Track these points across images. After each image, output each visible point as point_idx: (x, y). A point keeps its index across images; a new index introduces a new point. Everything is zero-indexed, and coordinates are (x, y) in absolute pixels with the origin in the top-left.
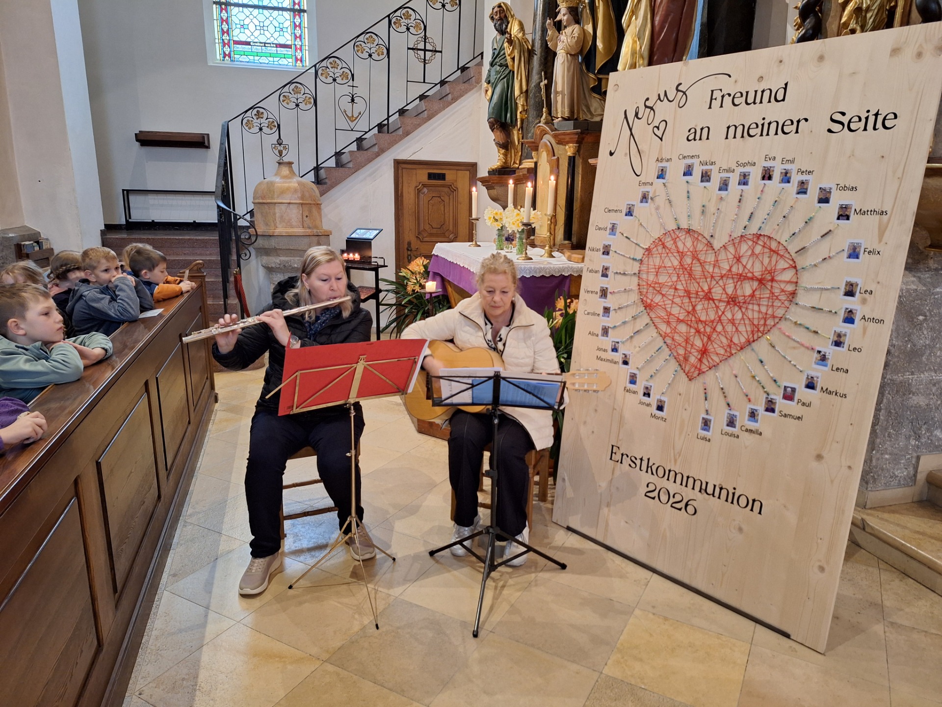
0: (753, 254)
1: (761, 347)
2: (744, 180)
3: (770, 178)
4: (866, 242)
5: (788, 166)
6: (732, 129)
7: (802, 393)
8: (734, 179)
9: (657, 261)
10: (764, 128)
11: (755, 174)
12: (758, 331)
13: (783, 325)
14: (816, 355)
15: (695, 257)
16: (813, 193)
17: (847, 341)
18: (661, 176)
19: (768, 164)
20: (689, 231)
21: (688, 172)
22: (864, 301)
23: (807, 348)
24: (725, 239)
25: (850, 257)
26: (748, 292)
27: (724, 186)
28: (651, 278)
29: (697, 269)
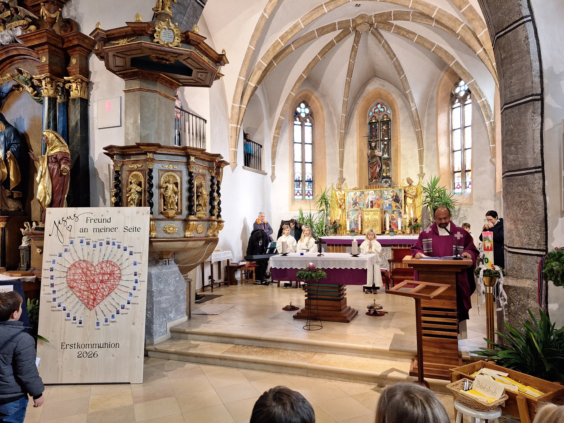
0: (107, 266)
1: (113, 294)
2: (101, 244)
3: (109, 244)
4: (138, 261)
5: (114, 241)
6: (95, 230)
7: (127, 306)
8: (98, 245)
9: (73, 271)
10: (105, 230)
11: (104, 243)
12: (111, 290)
13: (119, 287)
14: (129, 294)
15: (87, 269)
16: (122, 248)
17: (137, 288)
18: (72, 243)
19: (108, 240)
20: (84, 261)
21: (82, 242)
22: (139, 277)
23: (126, 292)
24: (97, 263)
25: (134, 265)
26: (107, 278)
27: (95, 246)
28: (72, 277)
29: (89, 272)
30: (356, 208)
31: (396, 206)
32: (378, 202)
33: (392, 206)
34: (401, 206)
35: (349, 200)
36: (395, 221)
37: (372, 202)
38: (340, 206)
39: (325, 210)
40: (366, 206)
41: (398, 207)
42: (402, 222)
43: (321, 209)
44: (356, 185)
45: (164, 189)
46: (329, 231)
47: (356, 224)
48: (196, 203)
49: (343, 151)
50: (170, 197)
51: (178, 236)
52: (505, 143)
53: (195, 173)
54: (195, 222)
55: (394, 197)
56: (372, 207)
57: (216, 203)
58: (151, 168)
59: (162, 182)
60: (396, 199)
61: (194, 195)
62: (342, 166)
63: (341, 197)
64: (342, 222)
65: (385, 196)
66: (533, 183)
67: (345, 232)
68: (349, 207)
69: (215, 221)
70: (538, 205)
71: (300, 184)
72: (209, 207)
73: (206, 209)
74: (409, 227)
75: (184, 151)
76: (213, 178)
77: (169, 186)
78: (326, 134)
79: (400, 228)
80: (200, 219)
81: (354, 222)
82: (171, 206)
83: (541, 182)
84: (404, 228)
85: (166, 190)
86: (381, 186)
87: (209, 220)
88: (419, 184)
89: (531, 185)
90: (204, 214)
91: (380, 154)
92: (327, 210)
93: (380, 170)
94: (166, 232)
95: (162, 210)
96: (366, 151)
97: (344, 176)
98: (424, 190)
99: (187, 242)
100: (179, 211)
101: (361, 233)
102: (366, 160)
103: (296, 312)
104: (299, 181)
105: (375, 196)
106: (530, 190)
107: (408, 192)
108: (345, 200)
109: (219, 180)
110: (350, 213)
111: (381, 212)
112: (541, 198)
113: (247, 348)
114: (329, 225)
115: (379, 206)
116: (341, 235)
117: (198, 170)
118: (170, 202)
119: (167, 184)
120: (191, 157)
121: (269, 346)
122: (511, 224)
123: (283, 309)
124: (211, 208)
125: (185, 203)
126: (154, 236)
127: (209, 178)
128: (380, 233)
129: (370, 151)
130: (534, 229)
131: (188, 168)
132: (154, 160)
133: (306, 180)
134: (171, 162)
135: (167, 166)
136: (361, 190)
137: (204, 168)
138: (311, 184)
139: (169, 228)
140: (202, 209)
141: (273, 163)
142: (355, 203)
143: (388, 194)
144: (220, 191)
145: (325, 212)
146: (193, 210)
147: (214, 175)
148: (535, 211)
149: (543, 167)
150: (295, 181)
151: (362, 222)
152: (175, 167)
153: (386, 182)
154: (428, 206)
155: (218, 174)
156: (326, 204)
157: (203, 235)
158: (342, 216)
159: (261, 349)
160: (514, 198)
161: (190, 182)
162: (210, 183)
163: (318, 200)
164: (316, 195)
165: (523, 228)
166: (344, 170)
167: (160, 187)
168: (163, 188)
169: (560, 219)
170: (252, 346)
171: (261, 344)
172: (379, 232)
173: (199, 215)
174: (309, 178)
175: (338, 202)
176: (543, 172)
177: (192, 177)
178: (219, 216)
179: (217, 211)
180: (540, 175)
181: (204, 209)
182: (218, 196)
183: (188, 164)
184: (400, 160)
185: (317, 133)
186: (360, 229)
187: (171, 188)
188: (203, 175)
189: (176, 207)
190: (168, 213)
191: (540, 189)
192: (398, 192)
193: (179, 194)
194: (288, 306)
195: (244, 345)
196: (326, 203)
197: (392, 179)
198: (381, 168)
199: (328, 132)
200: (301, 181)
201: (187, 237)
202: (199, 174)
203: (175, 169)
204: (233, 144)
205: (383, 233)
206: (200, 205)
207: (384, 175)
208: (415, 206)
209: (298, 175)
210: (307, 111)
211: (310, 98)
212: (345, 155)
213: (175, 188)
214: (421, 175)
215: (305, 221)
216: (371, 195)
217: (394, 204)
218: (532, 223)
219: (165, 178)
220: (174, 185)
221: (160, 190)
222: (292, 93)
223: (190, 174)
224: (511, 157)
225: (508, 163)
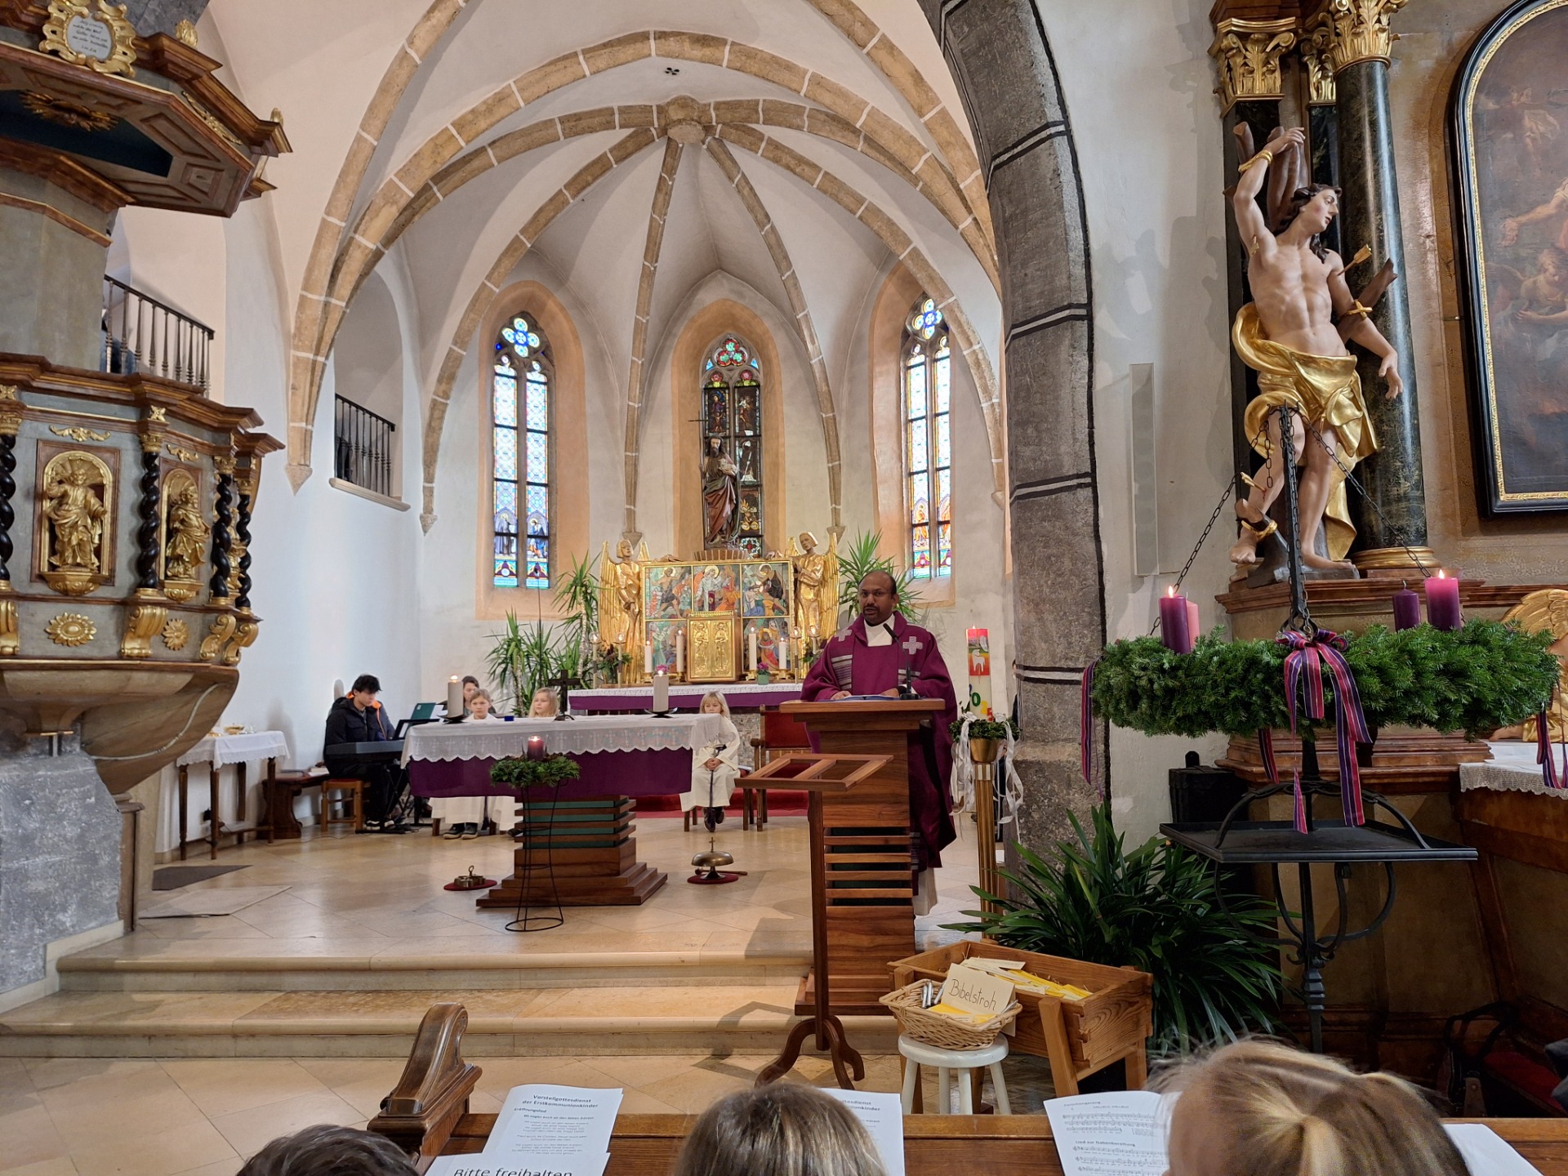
30: (670, 610)
31: (774, 608)
32: (728, 594)
33: (763, 606)
34: (787, 608)
35: (653, 588)
36: (771, 647)
37: (711, 595)
38: (628, 607)
39: (585, 617)
40: (695, 606)
41: (778, 608)
42: (789, 650)
43: (572, 614)
44: (671, 550)
45: (55, 502)
46: (594, 677)
47: (671, 656)
48: (164, 551)
49: (636, 459)
50: (74, 526)
51: (95, 653)
52: (1015, 419)
53: (166, 461)
54: (158, 611)
55: (770, 583)
56: (712, 607)
57: (234, 562)
58: (10, 432)
59: (47, 480)
60: (775, 589)
61: (157, 526)
62: (632, 497)
63: (630, 582)
64: (631, 650)
65: (746, 580)
66: (1074, 512)
67: (638, 677)
68: (653, 608)
69: (226, 611)
70: (1085, 563)
71: (510, 542)
72: (208, 570)
73: (198, 573)
74: (805, 661)
75: (130, 386)
76: (225, 479)
77: (71, 493)
78: (588, 409)
79: (783, 665)
80: (174, 604)
81: (664, 649)
82: (74, 557)
83: (1091, 510)
84: (792, 664)
85: (60, 504)
86: (736, 552)
87: (206, 610)
88: (829, 551)
89: (1070, 517)
90: (191, 587)
91: (735, 469)
92: (589, 617)
93: (735, 511)
94: (54, 637)
95: (45, 568)
96: (699, 460)
97: (640, 526)
98: (842, 566)
99: (128, 673)
100: (105, 573)
101: (683, 681)
102: (697, 483)
103: (486, 891)
104: (509, 535)
105: (720, 579)
106: (1067, 528)
107: (803, 571)
108: (639, 589)
109: (247, 493)
110: (655, 625)
111: (737, 622)
112: (1092, 546)
113: (324, 997)
114: (594, 659)
115: (730, 606)
116: (629, 686)
117: (175, 452)
118: (74, 542)
119: (67, 487)
120: (154, 408)
121: (395, 987)
122: (1029, 612)
123: (447, 888)
124: (218, 574)
125: (127, 550)
126: (10, 650)
127: (212, 479)
128: (734, 679)
129: (706, 460)
130: (1078, 620)
131: (141, 442)
132: (23, 407)
133: (530, 532)
134: (82, 421)
135: (66, 432)
136: (685, 564)
137: (197, 447)
138: (545, 545)
139: (67, 625)
140: (186, 570)
141: (429, 478)
142: (668, 599)
143: (754, 574)
144: (249, 528)
145: (584, 621)
146: (154, 574)
147: (229, 471)
148: (1078, 576)
149: (1093, 474)
150: (497, 534)
151: (685, 649)
152: (95, 436)
153: (750, 547)
154: (851, 607)
155: (245, 474)
156: (587, 601)
157: (186, 653)
158: (631, 634)
159: (370, 997)
160: (1034, 549)
161: (147, 485)
162: (216, 496)
163: (562, 589)
164: (559, 574)
165: (1055, 620)
166: (639, 509)
167: (39, 496)
168: (51, 499)
169: (1131, 596)
170: (340, 992)
171: (371, 981)
172: (731, 675)
173: (175, 589)
174: (537, 528)
175: (620, 594)
176: (1093, 486)
177: (156, 468)
178: (242, 602)
179: (236, 587)
180: (1088, 492)
181: (192, 571)
182: (242, 540)
183: (142, 428)
184: (784, 491)
185: (563, 404)
186: (680, 668)
187: (80, 498)
188: (194, 470)
189: (94, 559)
190: (64, 579)
191: (1088, 525)
192: (779, 570)
193: (107, 518)
194: (462, 877)
195: (317, 992)
196: (588, 599)
197: (765, 538)
198: (736, 506)
199: (593, 404)
200: (515, 535)
201: (130, 657)
202: (178, 463)
203: (96, 444)
204: (299, 408)
205: (741, 678)
206: (178, 558)
207: (745, 527)
208: (820, 607)
209: (506, 520)
210: (534, 341)
211: (542, 307)
212: (641, 468)
213: (94, 501)
214: (837, 529)
215: (523, 647)
216: (710, 576)
217: (769, 601)
218: (1073, 608)
219: (60, 469)
220: (91, 493)
221: (38, 506)
222: (488, 284)
223: (148, 460)
224: (1027, 452)
225: (1021, 466)
